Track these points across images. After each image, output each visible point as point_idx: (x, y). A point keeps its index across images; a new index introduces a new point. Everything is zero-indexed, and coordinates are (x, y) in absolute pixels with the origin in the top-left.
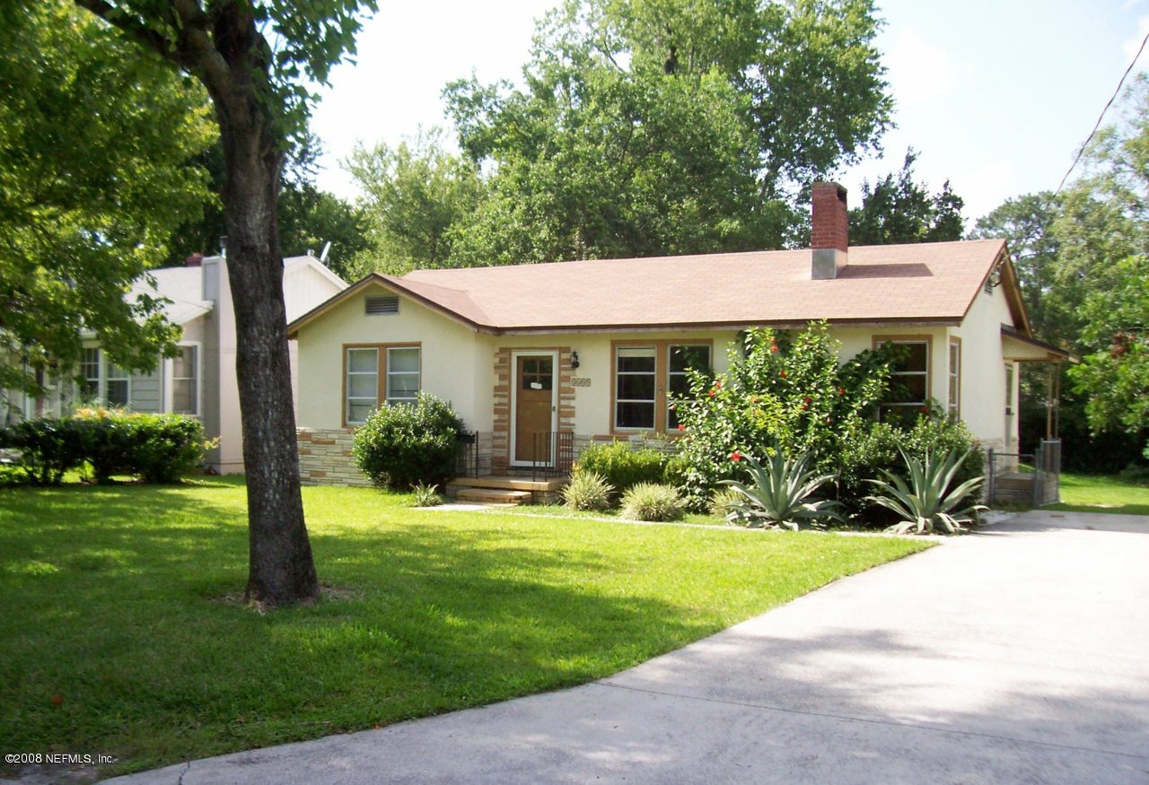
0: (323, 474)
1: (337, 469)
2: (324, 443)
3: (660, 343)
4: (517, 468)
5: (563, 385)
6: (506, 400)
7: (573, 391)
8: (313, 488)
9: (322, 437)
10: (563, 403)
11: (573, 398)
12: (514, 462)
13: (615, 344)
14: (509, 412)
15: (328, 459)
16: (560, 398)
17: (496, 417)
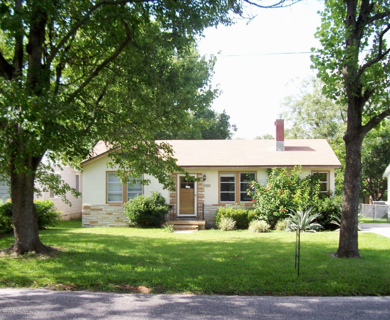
0: (97, 222)
1: (103, 220)
2: (97, 210)
3: (237, 172)
4: (180, 217)
5: (199, 186)
6: (175, 192)
7: (203, 189)
8: (92, 228)
9: (96, 208)
10: (199, 193)
11: (204, 191)
12: (179, 215)
13: (219, 172)
14: (176, 196)
15: (99, 216)
16: (198, 191)
17: (171, 199)
